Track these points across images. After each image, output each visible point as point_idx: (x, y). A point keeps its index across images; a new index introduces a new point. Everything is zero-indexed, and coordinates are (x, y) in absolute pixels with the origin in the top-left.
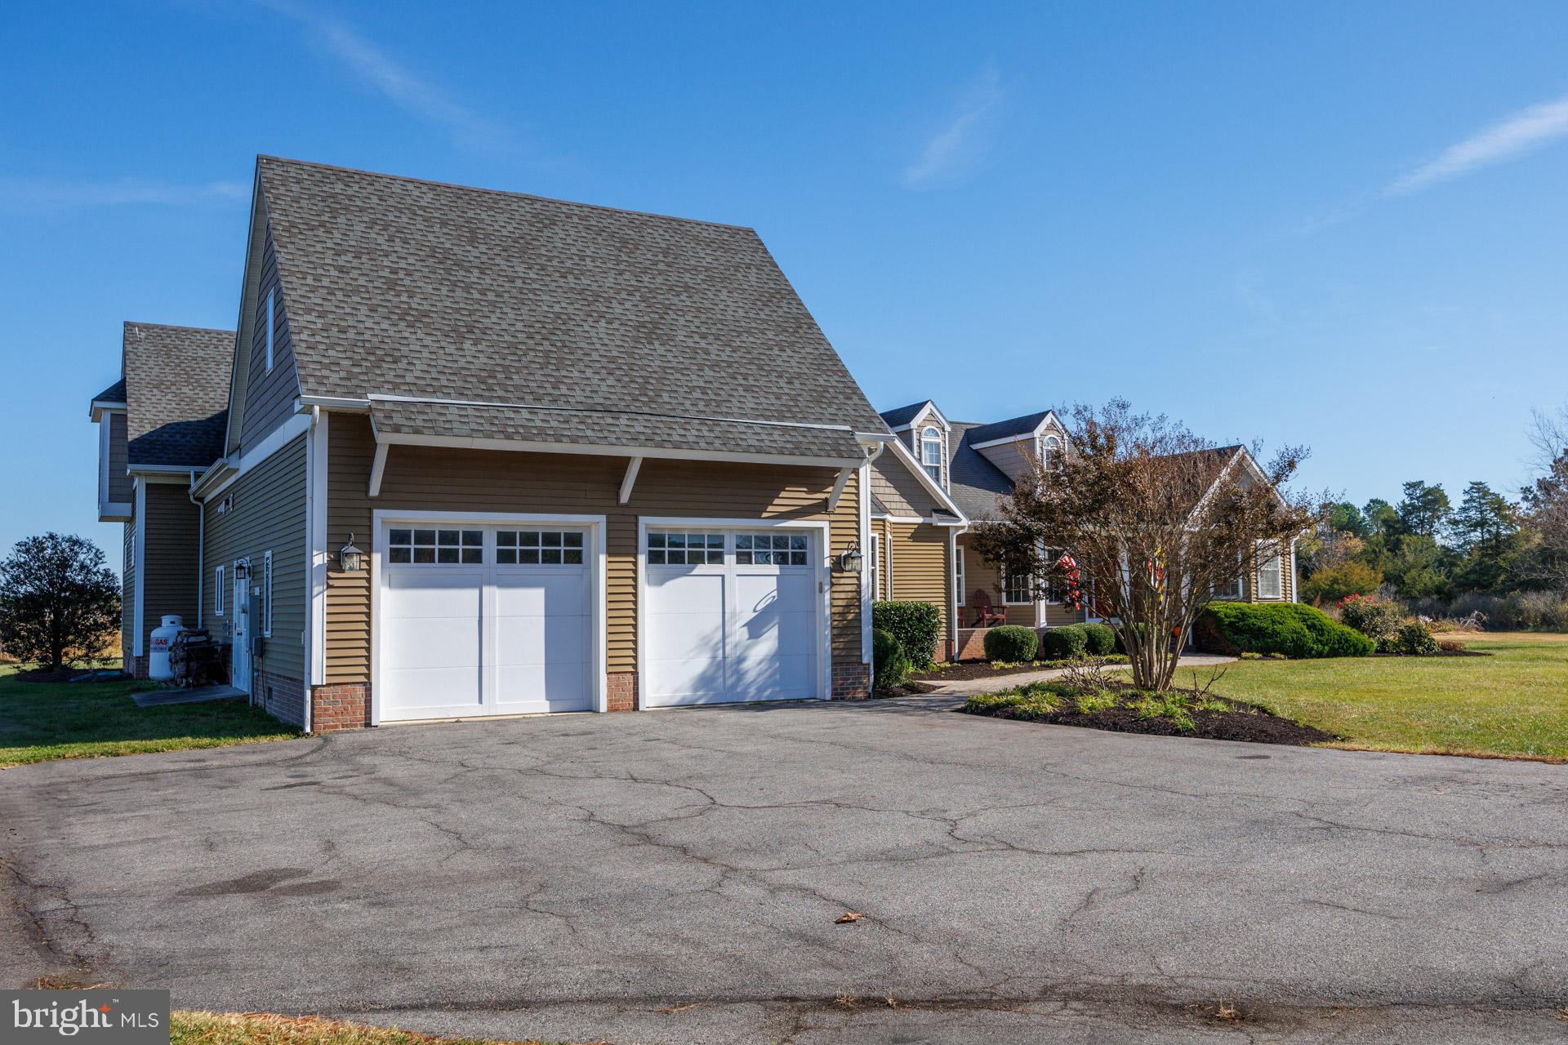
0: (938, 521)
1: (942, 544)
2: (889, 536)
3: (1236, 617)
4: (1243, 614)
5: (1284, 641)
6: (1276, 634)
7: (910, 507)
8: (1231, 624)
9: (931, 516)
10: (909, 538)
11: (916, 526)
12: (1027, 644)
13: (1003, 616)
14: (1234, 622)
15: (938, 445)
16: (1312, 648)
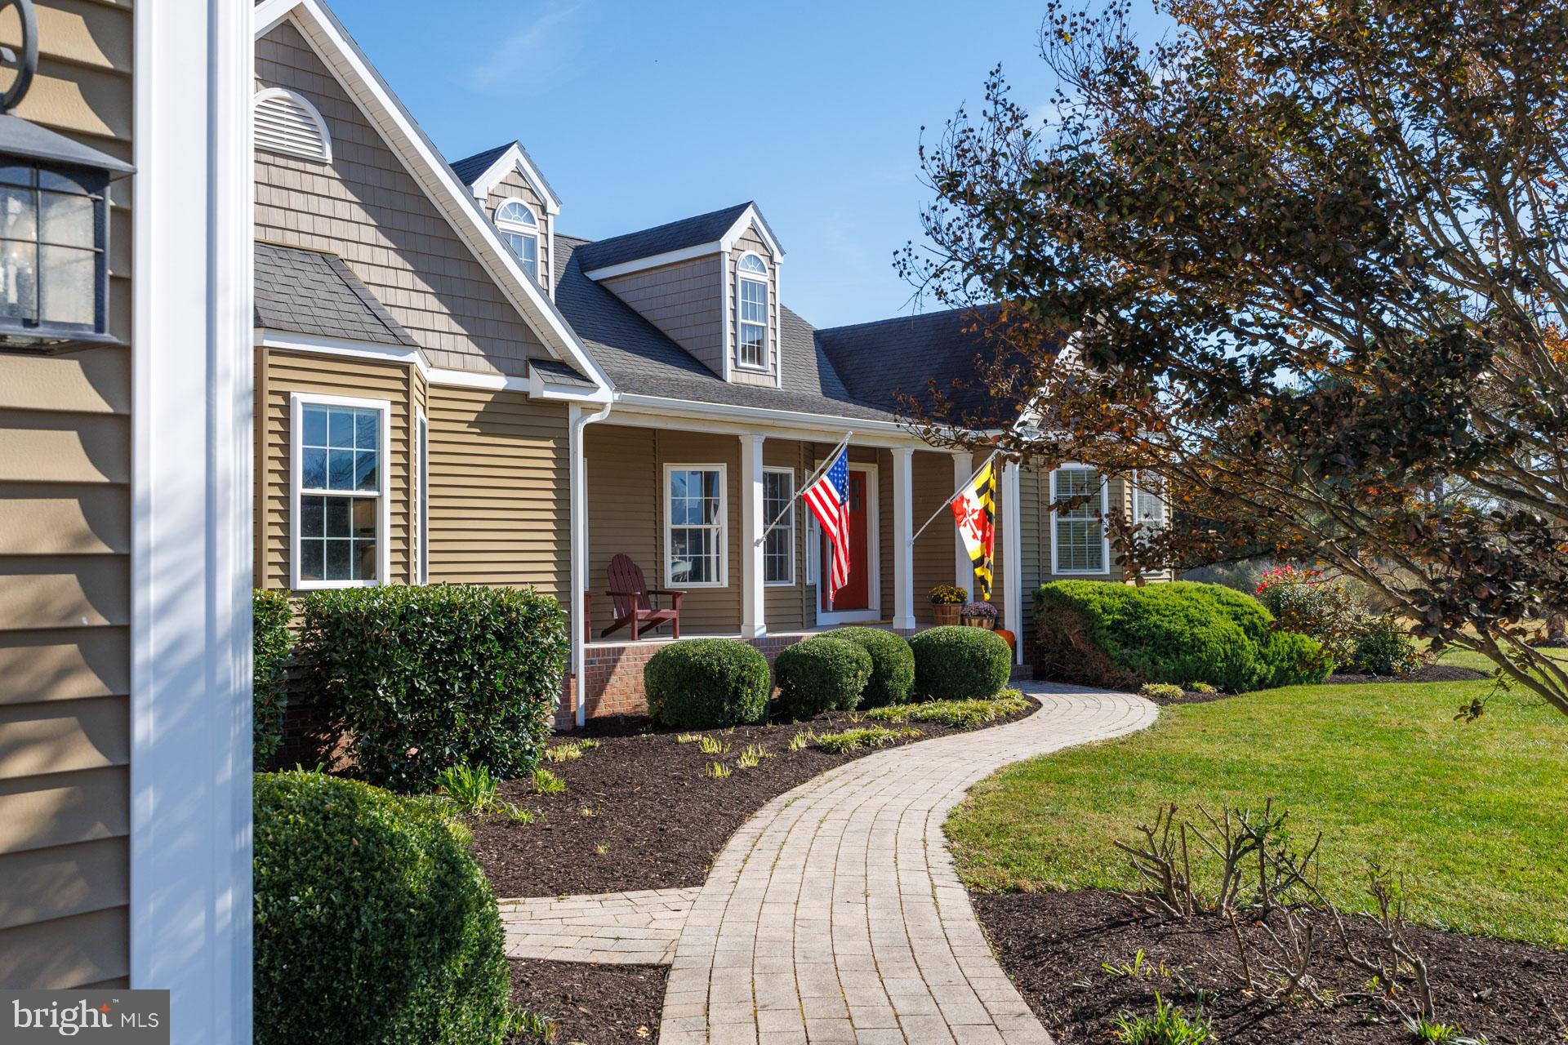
0: (542, 387)
1: (551, 444)
2: (419, 415)
3: (1122, 611)
4: (1136, 605)
5: (1212, 659)
6: (1197, 645)
7: (474, 349)
8: (1116, 626)
9: (527, 376)
10: (471, 424)
11: (489, 397)
12: (750, 685)
13: (674, 614)
14: (1120, 622)
15: (531, 242)
16: (1253, 672)
